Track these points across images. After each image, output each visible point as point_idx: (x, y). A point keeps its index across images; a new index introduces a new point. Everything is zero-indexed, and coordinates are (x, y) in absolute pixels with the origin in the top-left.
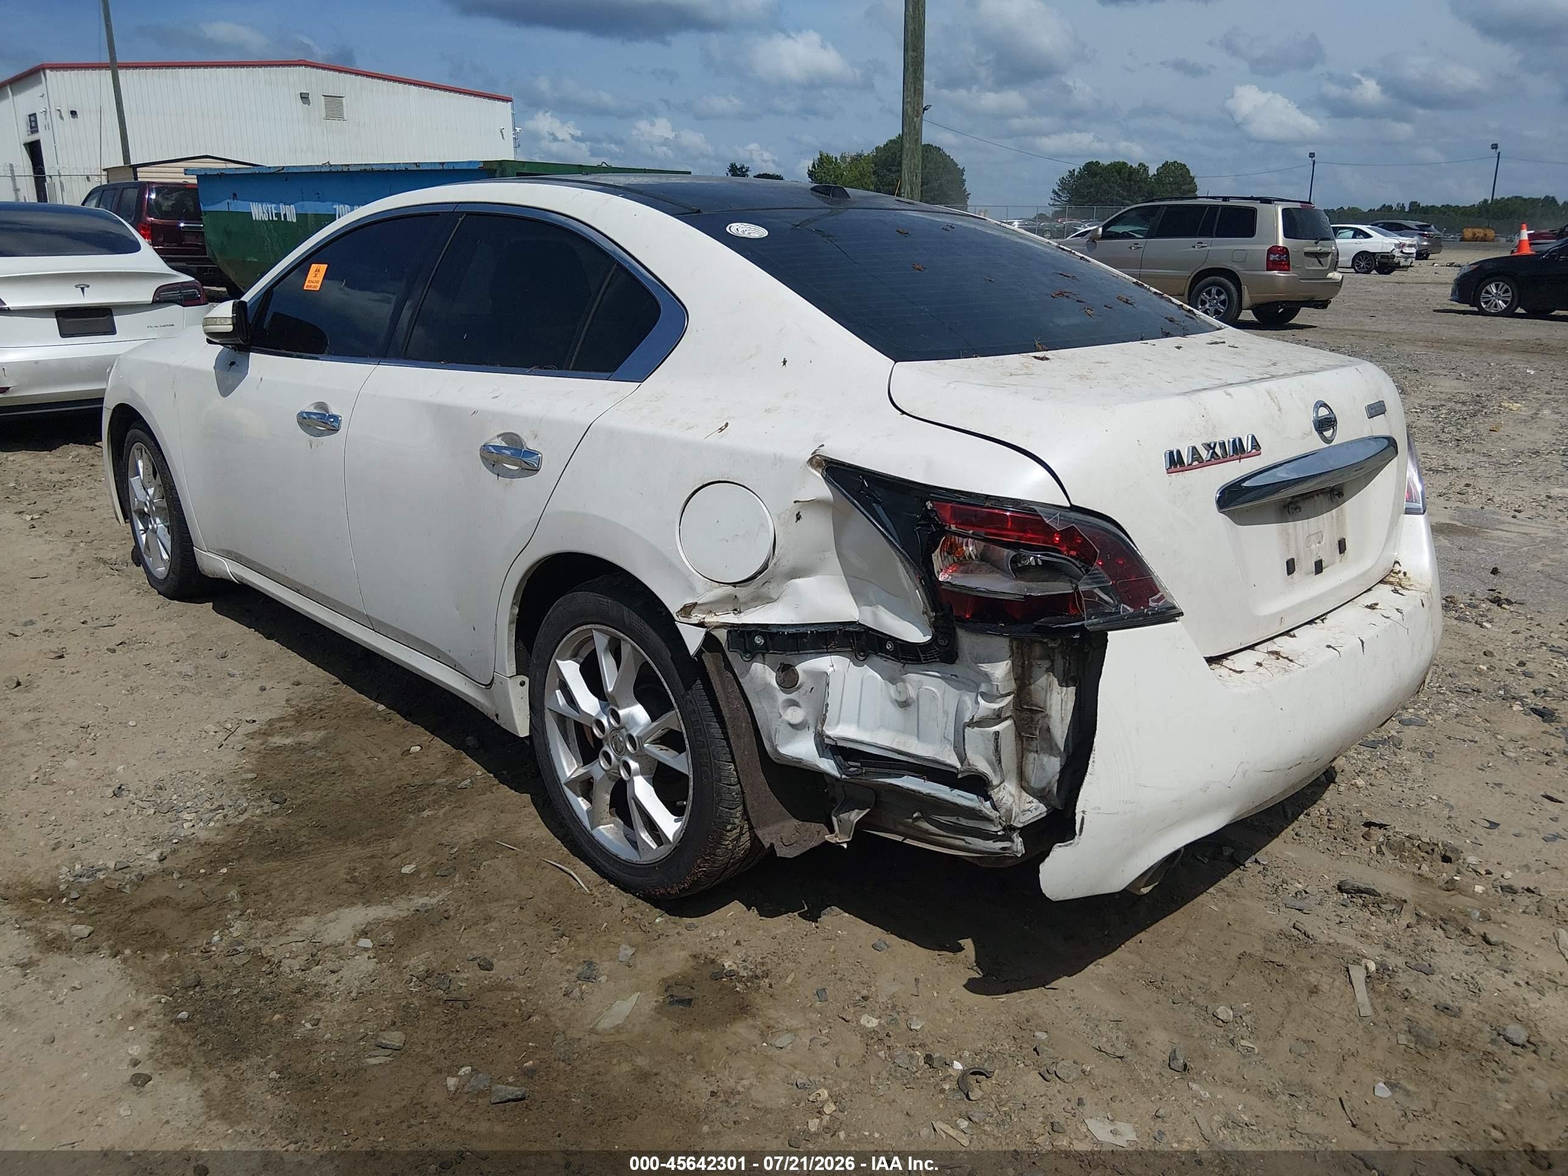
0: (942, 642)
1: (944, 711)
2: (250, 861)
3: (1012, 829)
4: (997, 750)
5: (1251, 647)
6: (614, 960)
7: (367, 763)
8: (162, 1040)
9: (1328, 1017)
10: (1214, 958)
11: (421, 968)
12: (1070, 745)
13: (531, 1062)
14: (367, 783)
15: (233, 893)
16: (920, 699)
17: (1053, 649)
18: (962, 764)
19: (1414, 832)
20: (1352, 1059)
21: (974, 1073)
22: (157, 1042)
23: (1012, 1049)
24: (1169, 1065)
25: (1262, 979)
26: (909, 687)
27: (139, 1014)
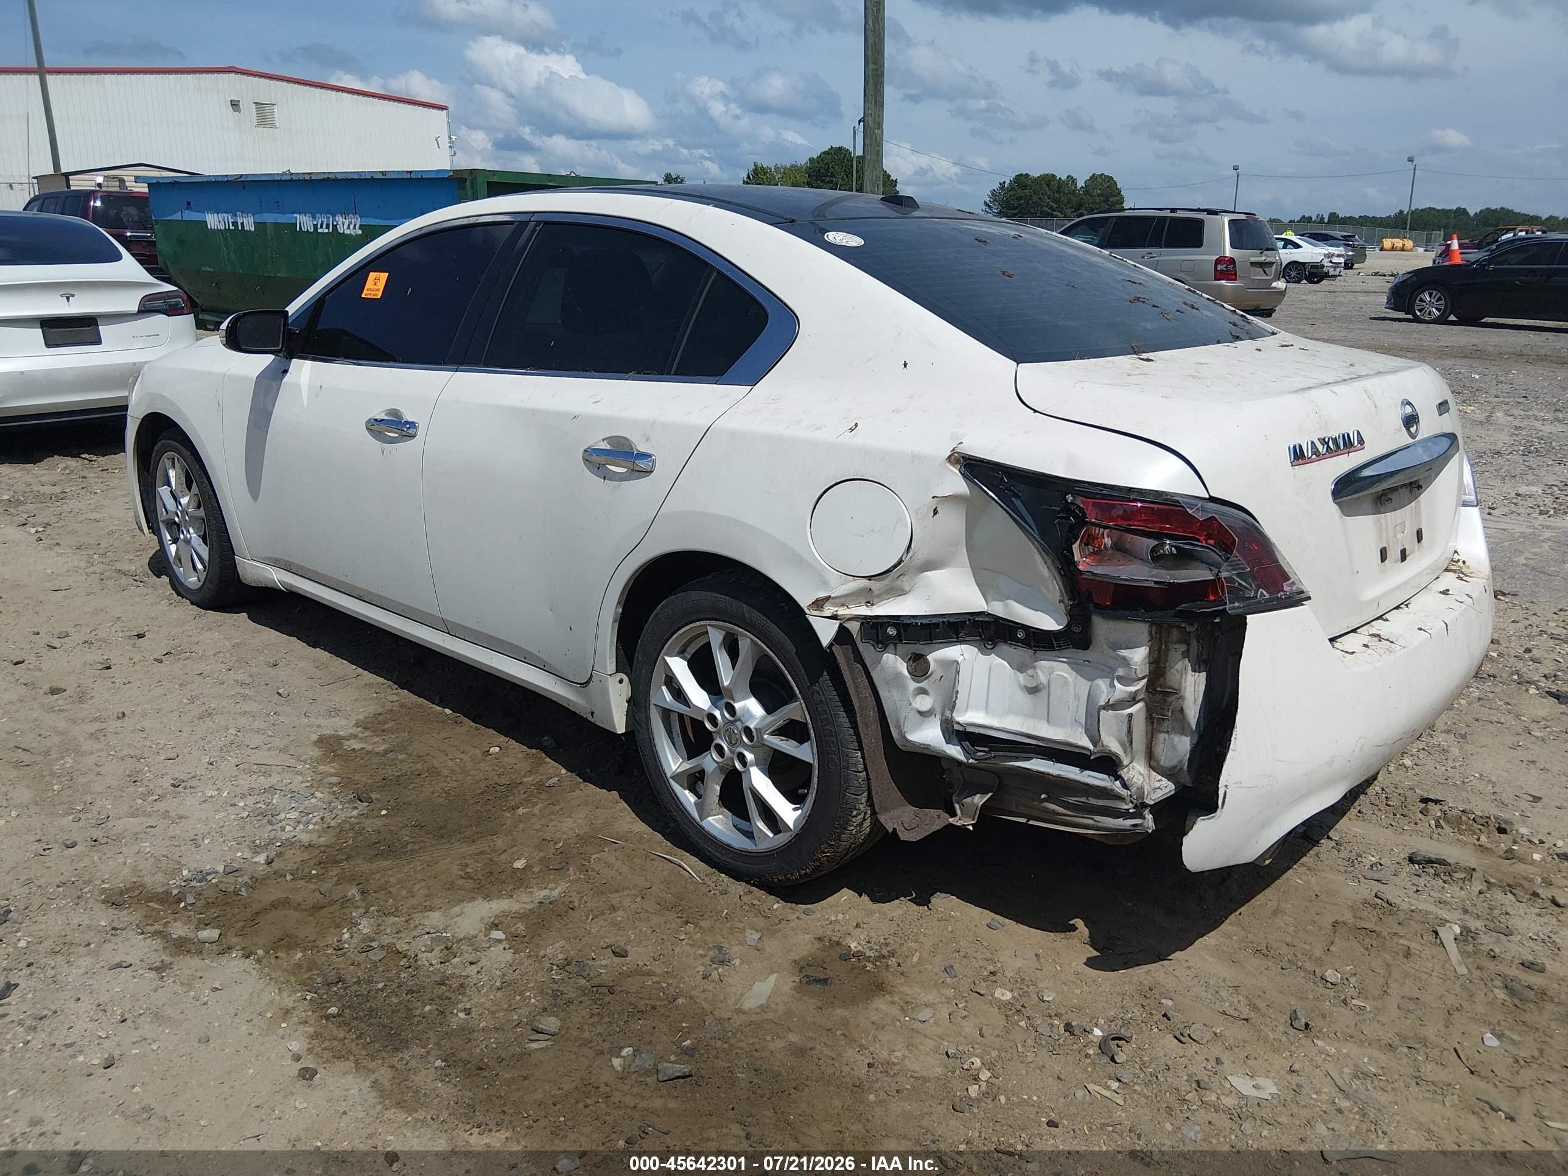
0: (1077, 629)
1: (1075, 696)
2: (359, 861)
3: (1144, 806)
4: (1130, 731)
5: (1354, 631)
6: (742, 944)
7: (451, 764)
8: (316, 1036)
9: (1426, 976)
10: (1310, 927)
11: (561, 956)
12: (1202, 724)
13: (689, 1042)
14: (455, 784)
15: (353, 892)
16: (1051, 685)
17: (1189, 633)
18: (1095, 745)
19: (1467, 807)
20: (1457, 1014)
21: (1114, 1039)
22: (312, 1037)
23: (1144, 1016)
24: (1291, 1025)
25: (1358, 945)
26: (1040, 673)
27: (287, 1012)
